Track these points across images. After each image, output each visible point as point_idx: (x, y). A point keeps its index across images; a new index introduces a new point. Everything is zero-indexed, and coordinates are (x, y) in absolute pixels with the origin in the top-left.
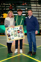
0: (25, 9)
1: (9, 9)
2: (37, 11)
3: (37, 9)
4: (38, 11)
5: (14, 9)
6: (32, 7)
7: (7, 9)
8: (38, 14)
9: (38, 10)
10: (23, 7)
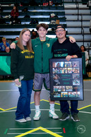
0: (48, 17)
1: (10, 16)
2: (78, 20)
3: (78, 15)
4: (82, 21)
5: (23, 17)
6: (66, 11)
7: (6, 17)
8: (82, 27)
9: (80, 17)
10: (44, 11)
